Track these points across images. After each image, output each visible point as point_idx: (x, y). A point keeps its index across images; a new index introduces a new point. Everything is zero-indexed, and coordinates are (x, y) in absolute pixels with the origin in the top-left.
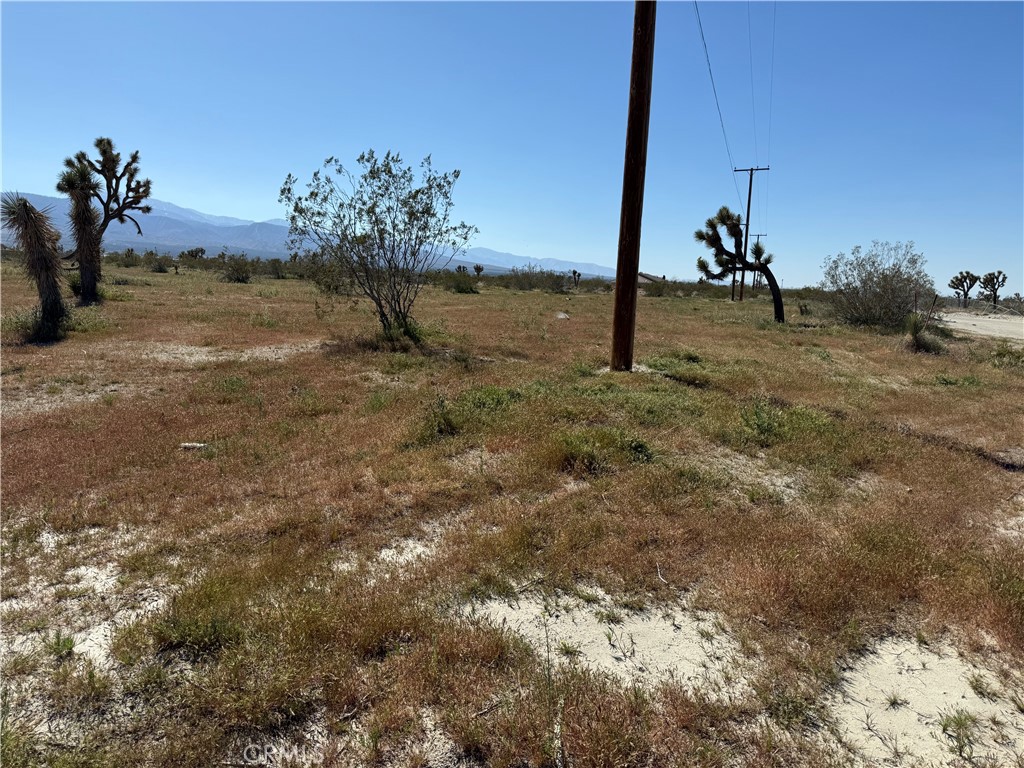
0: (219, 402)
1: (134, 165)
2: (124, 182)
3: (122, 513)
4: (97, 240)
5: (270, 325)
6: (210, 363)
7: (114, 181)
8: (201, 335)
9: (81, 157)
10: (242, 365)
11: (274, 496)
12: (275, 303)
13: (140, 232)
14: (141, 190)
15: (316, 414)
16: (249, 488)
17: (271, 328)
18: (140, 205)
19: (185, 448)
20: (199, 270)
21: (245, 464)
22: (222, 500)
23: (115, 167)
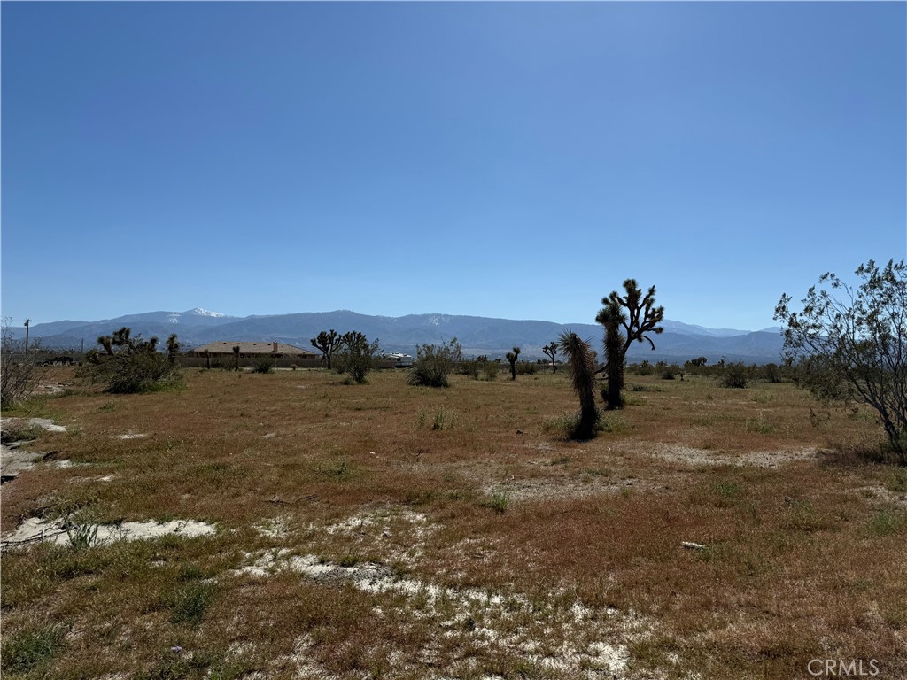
0: (716, 505)
1: (651, 297)
2: (643, 311)
3: (632, 600)
4: (622, 358)
5: (765, 431)
6: (708, 465)
7: (636, 311)
8: (702, 439)
9: (614, 295)
10: (737, 470)
11: (767, 612)
12: (769, 407)
13: (653, 348)
14: (656, 315)
15: (811, 529)
16: (743, 598)
17: (766, 434)
18: (654, 327)
19: (686, 546)
20: (700, 376)
21: (739, 572)
22: (717, 605)
23: (637, 300)
